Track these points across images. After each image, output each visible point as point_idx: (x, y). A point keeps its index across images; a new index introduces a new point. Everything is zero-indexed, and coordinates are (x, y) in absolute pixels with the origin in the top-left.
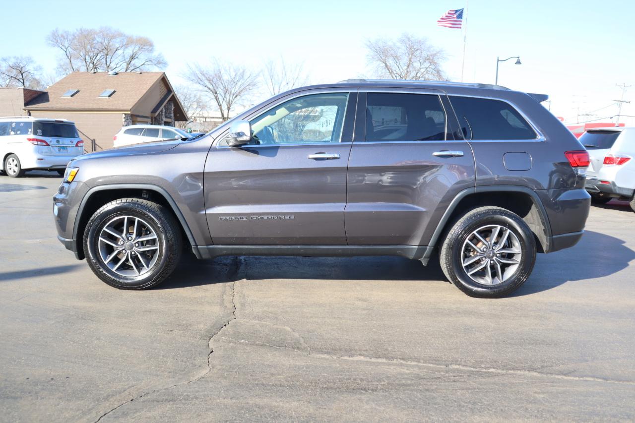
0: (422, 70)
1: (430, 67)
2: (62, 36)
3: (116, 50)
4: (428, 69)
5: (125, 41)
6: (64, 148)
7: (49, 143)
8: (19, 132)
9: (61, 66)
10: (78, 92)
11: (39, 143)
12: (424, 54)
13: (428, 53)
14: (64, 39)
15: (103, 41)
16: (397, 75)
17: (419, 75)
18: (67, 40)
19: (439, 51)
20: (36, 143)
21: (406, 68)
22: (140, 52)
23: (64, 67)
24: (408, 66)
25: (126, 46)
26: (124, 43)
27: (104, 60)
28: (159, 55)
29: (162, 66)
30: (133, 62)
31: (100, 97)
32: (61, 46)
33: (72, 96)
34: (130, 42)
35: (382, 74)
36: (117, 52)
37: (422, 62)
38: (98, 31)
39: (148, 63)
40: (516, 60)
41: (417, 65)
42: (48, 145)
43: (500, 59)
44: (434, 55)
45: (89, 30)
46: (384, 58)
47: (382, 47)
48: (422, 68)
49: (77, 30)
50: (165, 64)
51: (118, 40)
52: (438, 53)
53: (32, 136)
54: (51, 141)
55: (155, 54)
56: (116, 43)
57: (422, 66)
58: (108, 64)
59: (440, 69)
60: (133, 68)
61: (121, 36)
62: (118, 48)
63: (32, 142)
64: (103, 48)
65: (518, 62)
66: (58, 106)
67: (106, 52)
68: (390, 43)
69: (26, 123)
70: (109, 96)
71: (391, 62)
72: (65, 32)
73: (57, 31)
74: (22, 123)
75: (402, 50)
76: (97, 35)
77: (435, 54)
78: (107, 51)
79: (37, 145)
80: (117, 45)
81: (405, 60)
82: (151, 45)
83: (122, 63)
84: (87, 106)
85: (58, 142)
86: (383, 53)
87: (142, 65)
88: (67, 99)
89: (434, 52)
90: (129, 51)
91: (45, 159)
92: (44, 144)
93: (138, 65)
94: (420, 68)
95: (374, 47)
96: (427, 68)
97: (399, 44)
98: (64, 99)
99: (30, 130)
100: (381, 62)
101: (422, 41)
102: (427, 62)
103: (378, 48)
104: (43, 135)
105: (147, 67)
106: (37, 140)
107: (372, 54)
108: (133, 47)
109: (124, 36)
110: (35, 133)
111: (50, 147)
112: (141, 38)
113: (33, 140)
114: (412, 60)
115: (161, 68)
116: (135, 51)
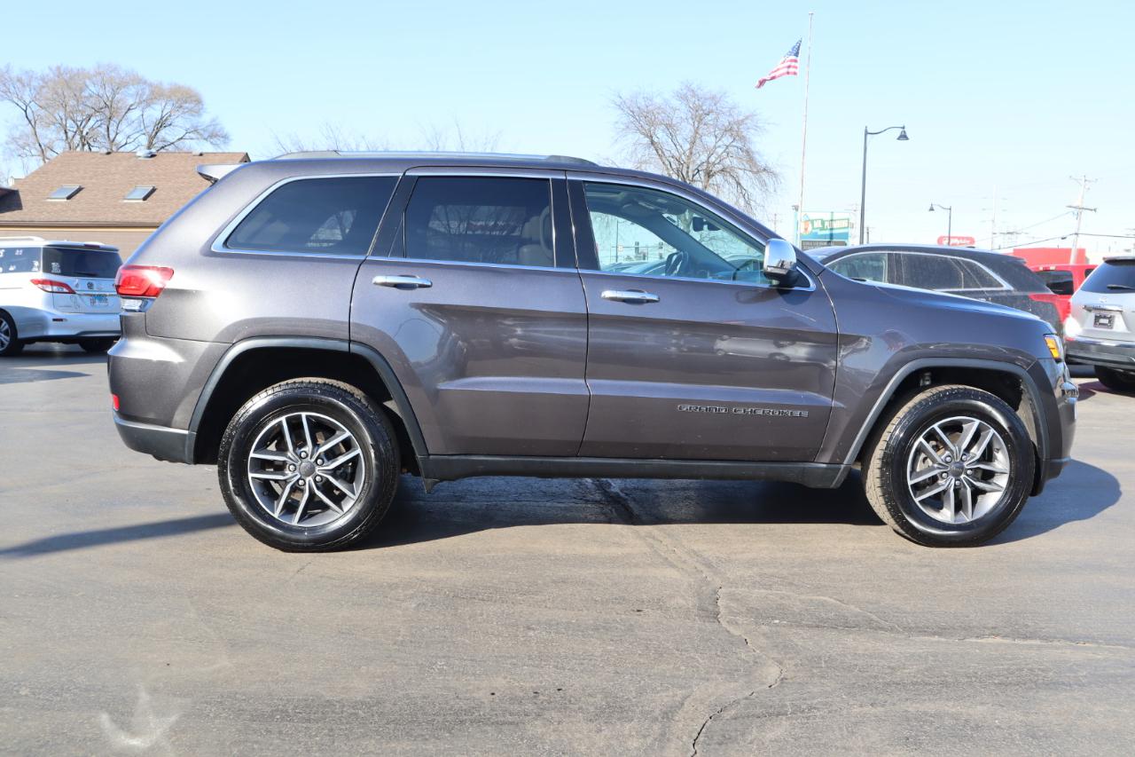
0: (720, 151)
1: (734, 144)
2: (19, 80)
3: (129, 109)
4: (731, 149)
5: (147, 92)
6: (101, 297)
7: (74, 288)
8: (12, 268)
9: (13, 139)
10: (80, 190)
11: (55, 288)
12: (724, 121)
13: (731, 119)
14: (24, 86)
15: (101, 92)
16: (672, 160)
17: (712, 159)
18: (28, 89)
19: (750, 116)
20: (49, 288)
21: (688, 146)
22: (177, 114)
23: (21, 142)
24: (693, 143)
25: (148, 103)
26: (145, 97)
27: (103, 130)
28: (214, 120)
29: (218, 142)
30: (162, 133)
31: (126, 201)
32: (16, 100)
33: (69, 198)
34: (156, 94)
35: (644, 158)
36: (130, 114)
37: (719, 136)
38: (92, 72)
39: (192, 135)
40: (898, 132)
41: (710, 141)
42: (72, 292)
43: (869, 131)
44: (740, 123)
45: (75, 71)
46: (647, 127)
47: (643, 107)
48: (719, 147)
49: (51, 69)
50: (225, 137)
51: (132, 90)
52: (747, 118)
53: (41, 275)
54: (77, 285)
55: (205, 119)
56: (128, 97)
57: (720, 143)
58: (112, 137)
59: (754, 148)
60: (161, 144)
61: (139, 83)
62: (132, 105)
63: (40, 285)
64: (102, 104)
65: (903, 137)
66: (44, 217)
67: (108, 114)
68: (658, 101)
69: (27, 251)
70: (145, 199)
71: (661, 135)
72: (27, 72)
73: (7, 72)
74: (19, 249)
75: (682, 112)
76: (89, 79)
77: (742, 121)
78: (110, 112)
79: (53, 292)
80: (131, 101)
81: (686, 131)
82: (199, 101)
83: (137, 135)
84: (101, 218)
85: (90, 286)
86: (645, 120)
87: (179, 139)
88: (61, 203)
89: (741, 118)
90: (154, 113)
91: (66, 320)
92: (65, 290)
93: (171, 139)
94: (715, 147)
95: (629, 108)
96: (727, 147)
97: (676, 103)
98: (55, 204)
99: (36, 263)
100: (642, 136)
101: (718, 96)
102: (728, 134)
103: (636, 110)
104: (63, 274)
105: (187, 142)
106: (52, 283)
107: (625, 119)
108: (164, 104)
109: (145, 82)
110: (47, 269)
111: (76, 295)
112: (179, 87)
113: (44, 282)
114: (700, 132)
115: (217, 145)
116: (164, 114)
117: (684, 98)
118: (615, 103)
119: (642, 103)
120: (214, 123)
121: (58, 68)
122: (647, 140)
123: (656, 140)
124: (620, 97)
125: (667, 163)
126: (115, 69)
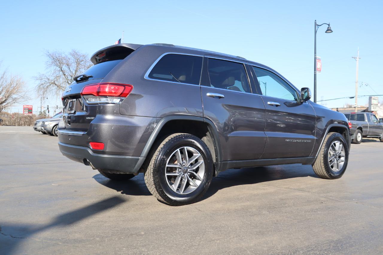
117: (73, 55)
118: (47, 55)
119: (57, 55)
122: (59, 69)
123: (62, 69)
124: (49, 53)
125: (67, 77)
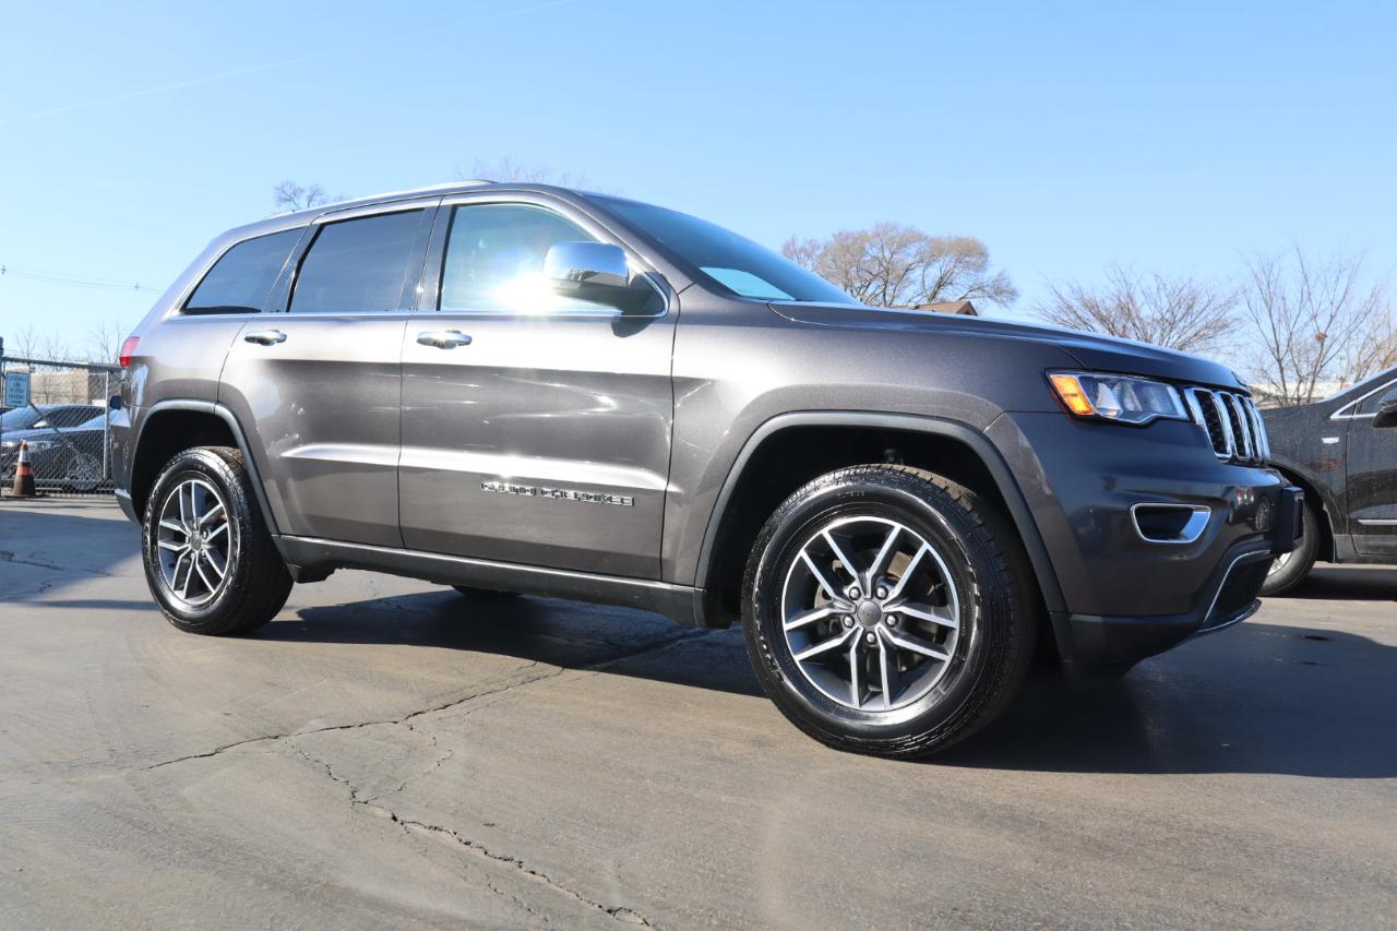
120: (1001, 277)
121: (840, 233)
126: (894, 227)
